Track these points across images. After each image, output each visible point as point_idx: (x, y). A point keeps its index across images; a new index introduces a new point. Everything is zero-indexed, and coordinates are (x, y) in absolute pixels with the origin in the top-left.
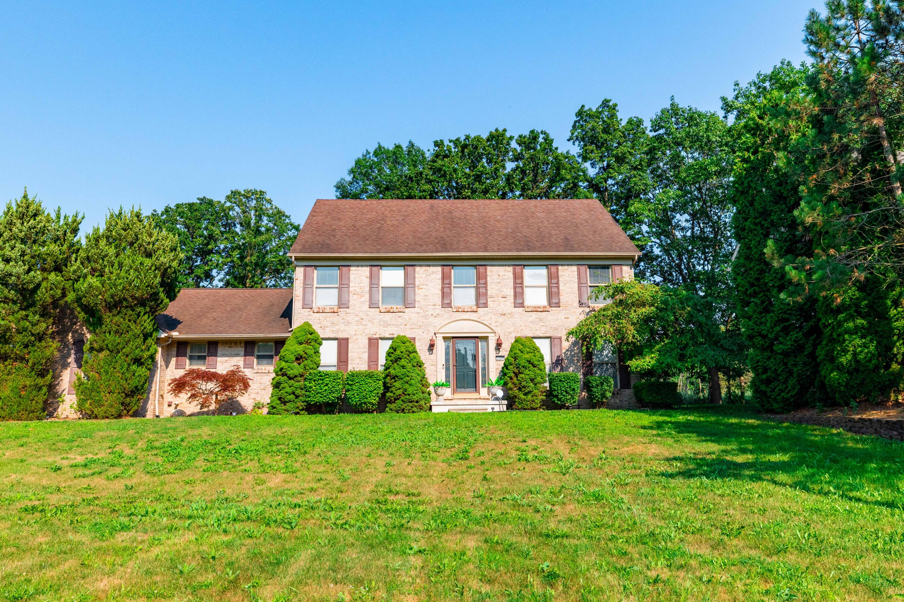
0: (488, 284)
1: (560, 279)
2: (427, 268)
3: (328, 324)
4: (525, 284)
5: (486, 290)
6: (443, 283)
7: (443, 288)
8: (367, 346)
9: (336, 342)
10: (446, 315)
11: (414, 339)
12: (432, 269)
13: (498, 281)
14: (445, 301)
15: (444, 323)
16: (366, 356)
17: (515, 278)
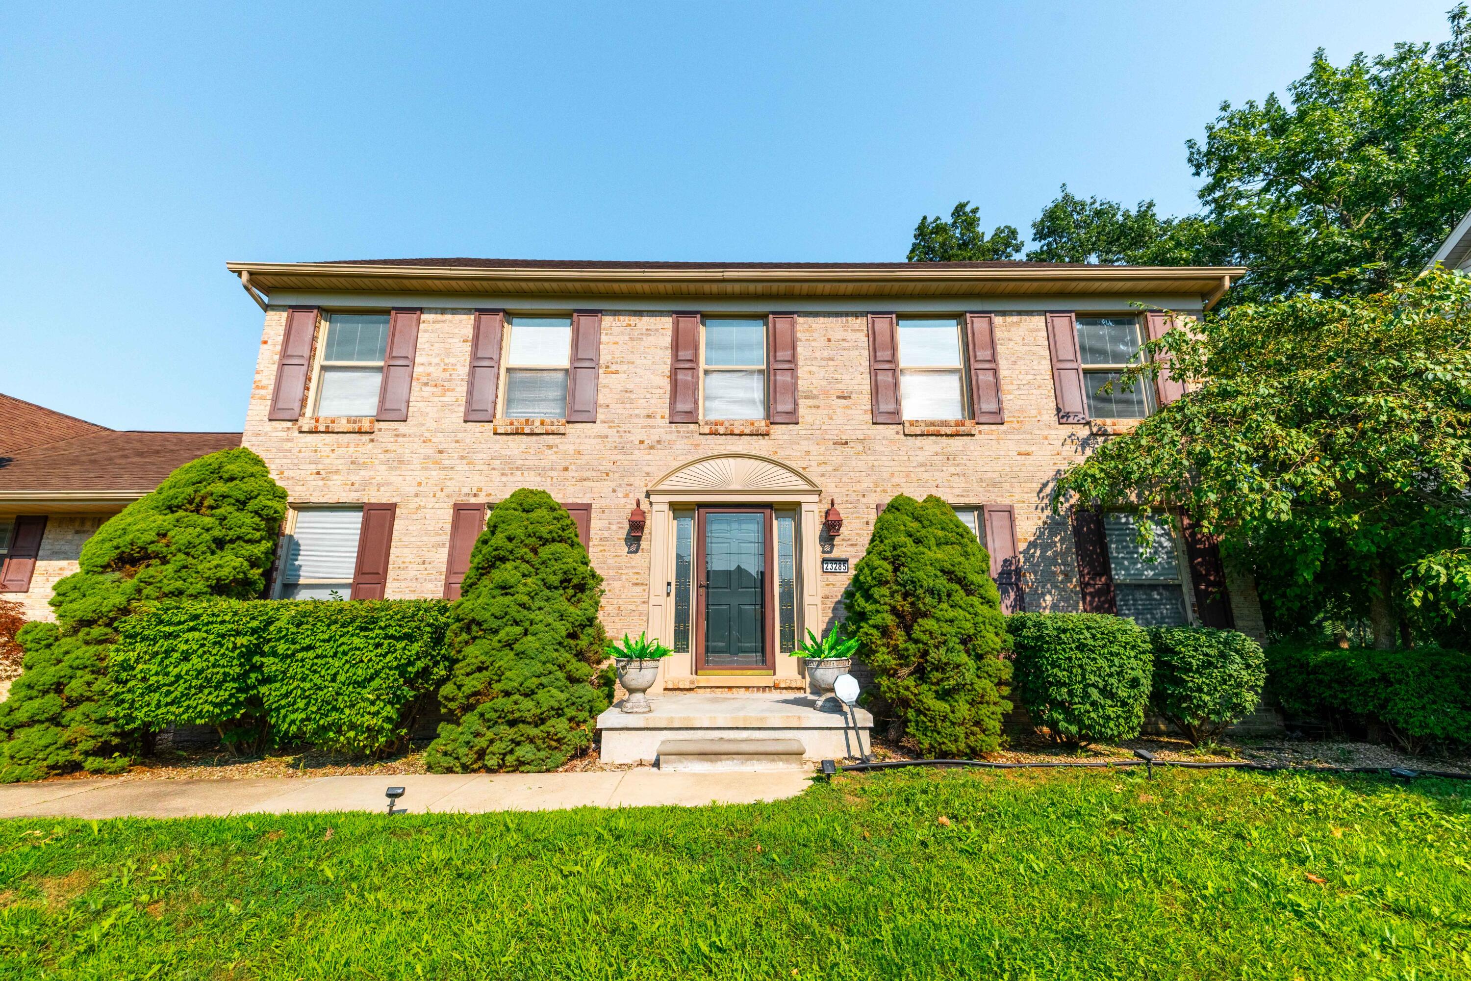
0: (800, 362)
1: (1000, 349)
2: (634, 320)
3: (340, 464)
4: (903, 363)
5: (795, 377)
6: (676, 358)
7: (675, 371)
8: (448, 527)
9: (358, 517)
10: (681, 445)
11: (587, 508)
12: (646, 322)
13: (825, 354)
14: (681, 407)
15: (677, 464)
16: (443, 554)
17: (874, 347)
